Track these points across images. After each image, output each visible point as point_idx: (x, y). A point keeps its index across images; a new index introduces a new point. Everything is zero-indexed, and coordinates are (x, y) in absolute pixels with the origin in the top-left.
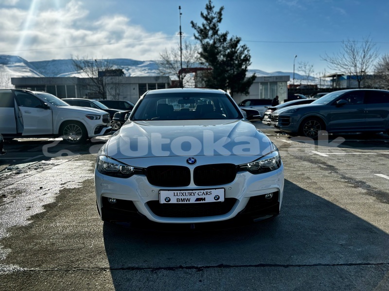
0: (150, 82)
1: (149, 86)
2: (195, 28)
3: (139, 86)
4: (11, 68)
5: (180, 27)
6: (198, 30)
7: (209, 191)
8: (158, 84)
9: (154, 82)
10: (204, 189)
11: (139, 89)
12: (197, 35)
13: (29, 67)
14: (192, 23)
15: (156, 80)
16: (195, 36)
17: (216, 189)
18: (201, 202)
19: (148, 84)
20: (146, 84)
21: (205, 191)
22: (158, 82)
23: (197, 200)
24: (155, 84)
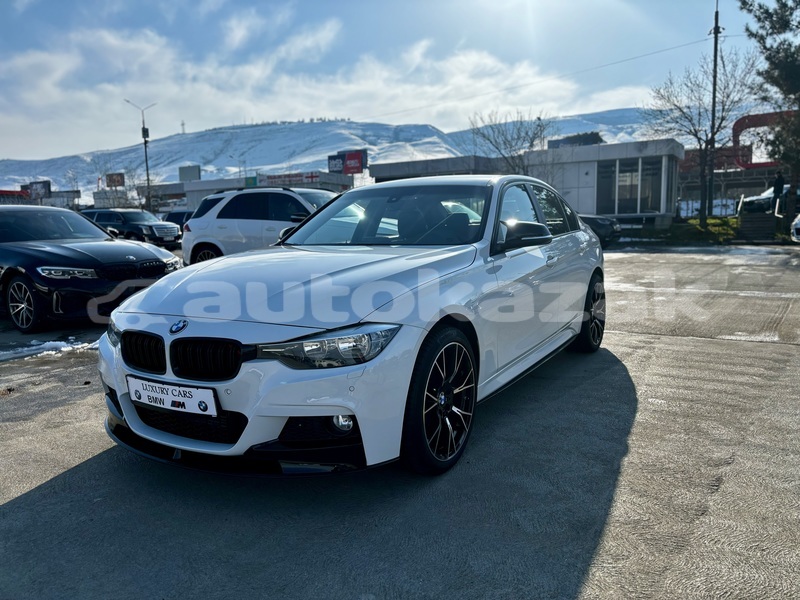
0: (624, 156)
1: (621, 165)
3: (599, 166)
4: (416, 148)
5: (717, 13)
7: (187, 389)
8: (643, 159)
9: (634, 154)
10: (180, 385)
11: (599, 172)
12: (755, 27)
13: (446, 142)
15: (640, 151)
16: (747, 30)
17: (198, 388)
18: (180, 409)
19: (620, 160)
20: (615, 161)
21: (182, 389)
22: (642, 155)
23: (174, 404)
24: (637, 159)
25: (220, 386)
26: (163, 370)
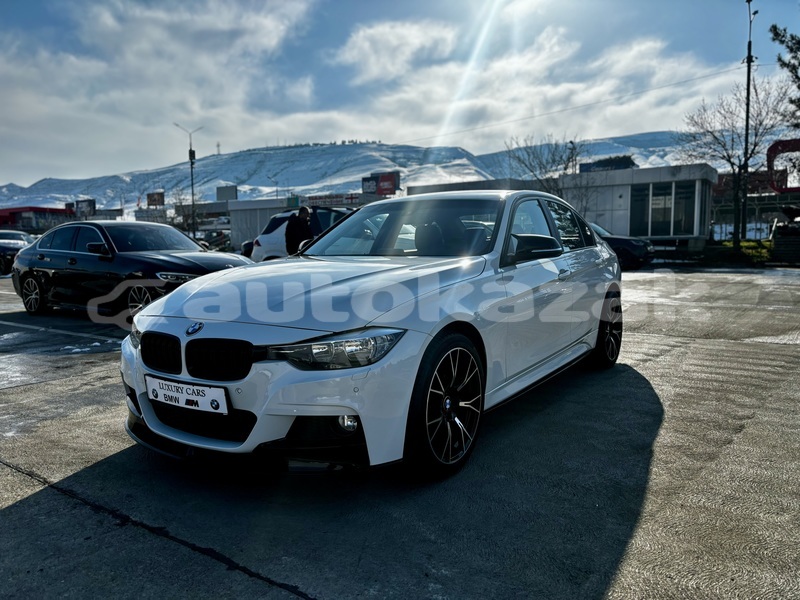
0: (657, 180)
1: (654, 188)
2: (782, 42)
3: (632, 190)
4: (447, 170)
5: (750, 43)
6: (790, 44)
7: (201, 388)
8: (676, 182)
9: (667, 178)
10: (194, 384)
11: (632, 196)
12: (787, 57)
13: (476, 165)
14: (774, 29)
15: (674, 175)
16: (780, 59)
17: (210, 386)
18: (193, 407)
19: (654, 184)
20: (648, 185)
21: (196, 388)
22: (676, 179)
23: (189, 402)
24: (671, 183)
25: (232, 386)
26: (178, 371)
